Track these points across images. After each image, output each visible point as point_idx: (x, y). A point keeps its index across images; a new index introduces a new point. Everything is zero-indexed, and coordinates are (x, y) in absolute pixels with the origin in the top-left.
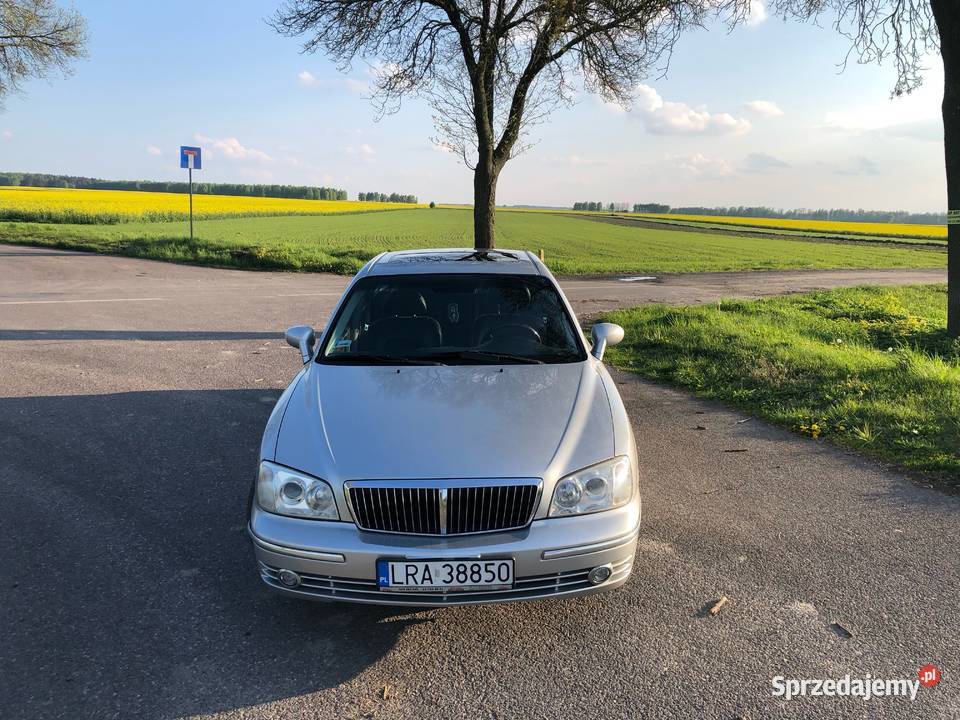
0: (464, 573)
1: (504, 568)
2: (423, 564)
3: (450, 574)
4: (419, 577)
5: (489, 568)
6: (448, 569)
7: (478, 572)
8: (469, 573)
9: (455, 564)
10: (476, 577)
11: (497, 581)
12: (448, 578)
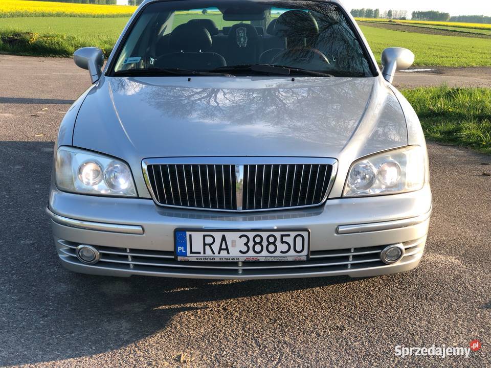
0: (260, 243)
1: (299, 240)
2: (221, 234)
3: (246, 244)
4: (216, 247)
5: (285, 239)
6: (245, 240)
7: (274, 243)
8: (265, 243)
9: (251, 235)
10: (271, 248)
11: (292, 252)
12: (245, 249)
